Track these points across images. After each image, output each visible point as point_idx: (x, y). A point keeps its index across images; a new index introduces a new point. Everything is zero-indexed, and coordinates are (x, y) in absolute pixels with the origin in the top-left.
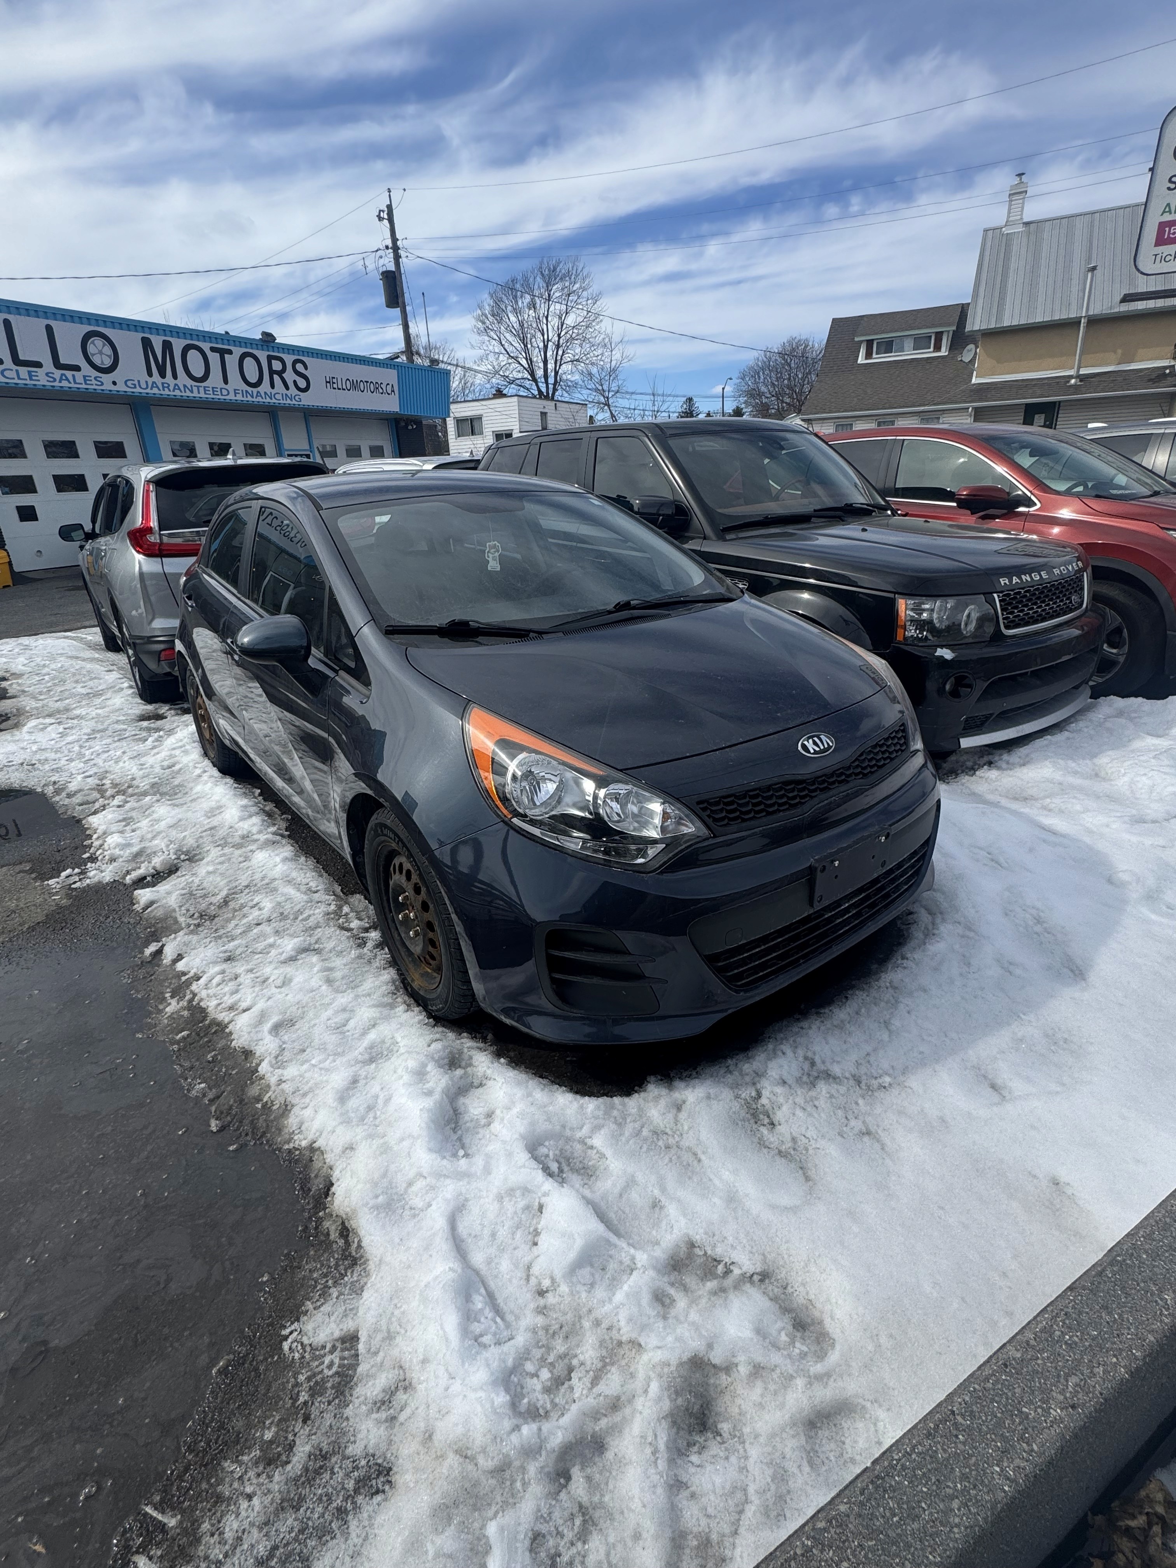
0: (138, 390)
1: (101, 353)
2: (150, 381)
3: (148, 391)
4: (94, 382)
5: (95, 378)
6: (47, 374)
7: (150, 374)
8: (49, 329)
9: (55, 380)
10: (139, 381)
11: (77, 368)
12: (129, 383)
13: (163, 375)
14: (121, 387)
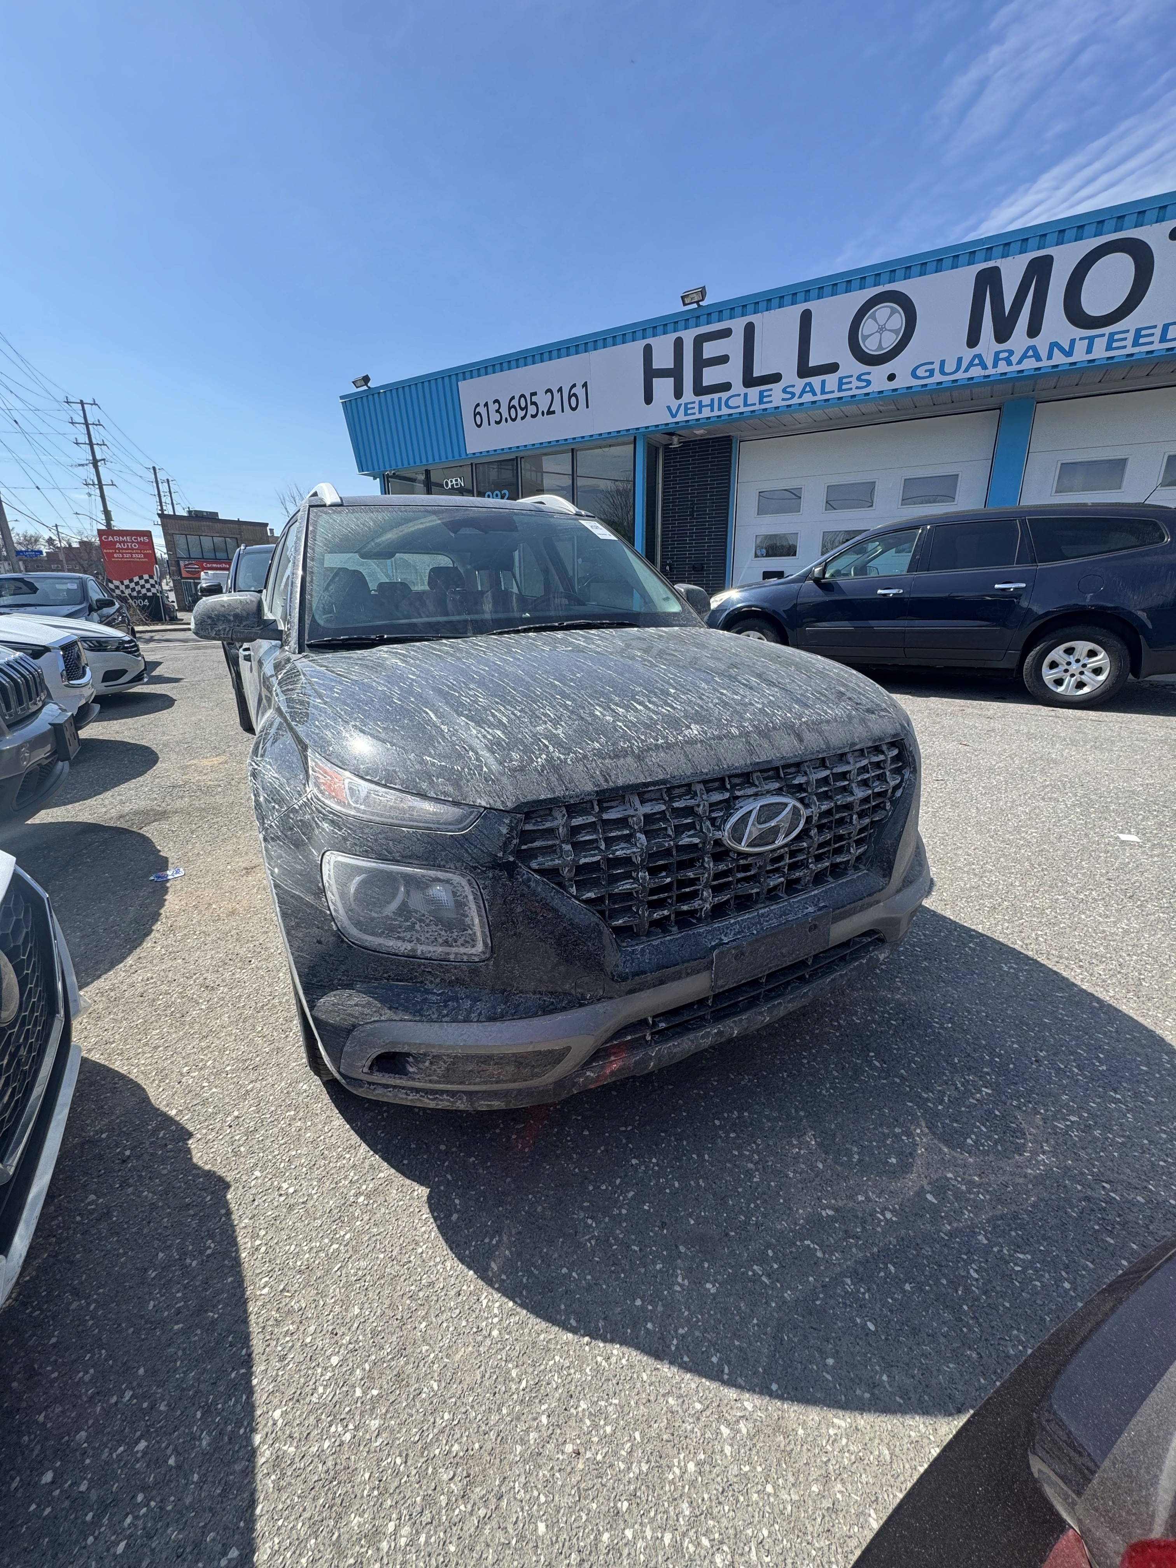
0: (938, 378)
1: (882, 329)
2: (968, 354)
3: (960, 375)
4: (855, 383)
5: (859, 379)
6: (784, 391)
7: (973, 340)
8: (806, 318)
9: (793, 395)
10: (943, 363)
11: (833, 368)
12: (920, 372)
13: (1003, 333)
14: (901, 382)
